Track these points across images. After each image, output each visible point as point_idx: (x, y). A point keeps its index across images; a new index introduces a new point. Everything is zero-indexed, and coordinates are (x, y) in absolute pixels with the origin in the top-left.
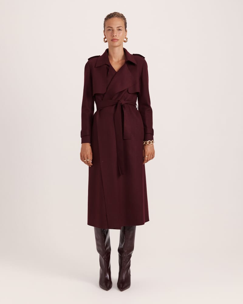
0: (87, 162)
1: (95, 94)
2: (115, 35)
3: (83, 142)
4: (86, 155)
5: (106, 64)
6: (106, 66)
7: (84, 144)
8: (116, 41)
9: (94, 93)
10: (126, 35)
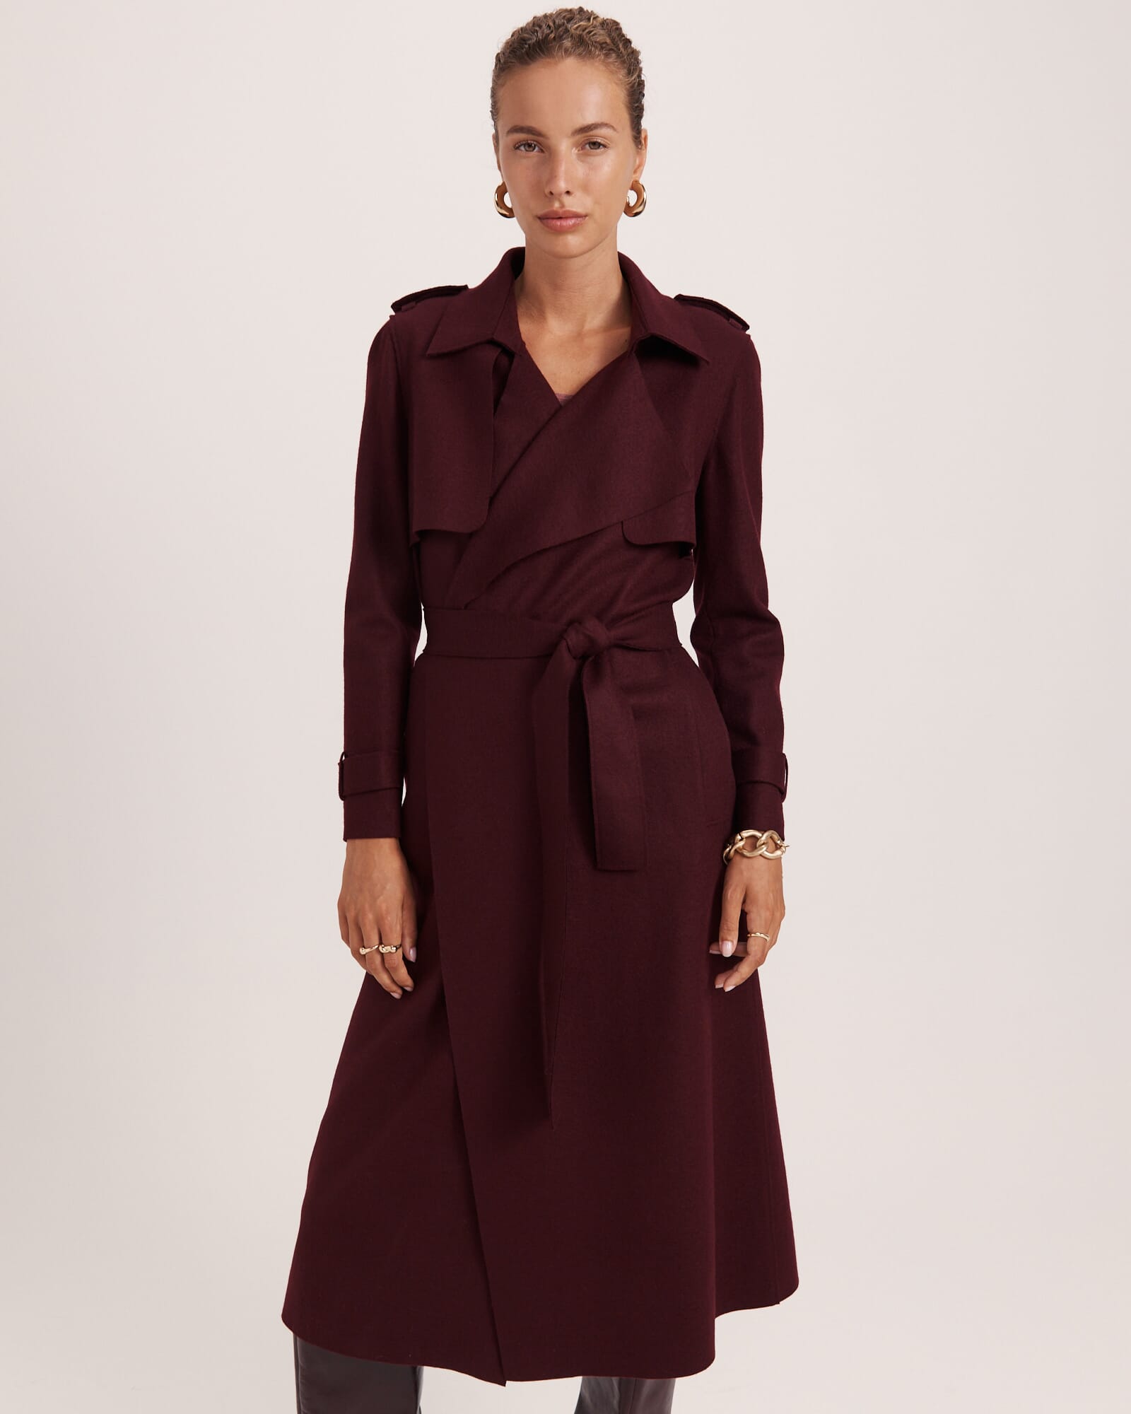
0: (378, 959)
1: (423, 534)
2: (562, 185)
3: (355, 829)
4: (370, 916)
5: (492, 342)
6: (491, 354)
7: (358, 842)
8: (571, 222)
9: (416, 527)
10: (641, 165)
